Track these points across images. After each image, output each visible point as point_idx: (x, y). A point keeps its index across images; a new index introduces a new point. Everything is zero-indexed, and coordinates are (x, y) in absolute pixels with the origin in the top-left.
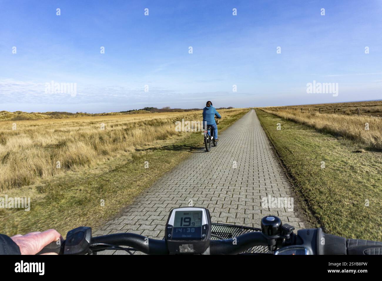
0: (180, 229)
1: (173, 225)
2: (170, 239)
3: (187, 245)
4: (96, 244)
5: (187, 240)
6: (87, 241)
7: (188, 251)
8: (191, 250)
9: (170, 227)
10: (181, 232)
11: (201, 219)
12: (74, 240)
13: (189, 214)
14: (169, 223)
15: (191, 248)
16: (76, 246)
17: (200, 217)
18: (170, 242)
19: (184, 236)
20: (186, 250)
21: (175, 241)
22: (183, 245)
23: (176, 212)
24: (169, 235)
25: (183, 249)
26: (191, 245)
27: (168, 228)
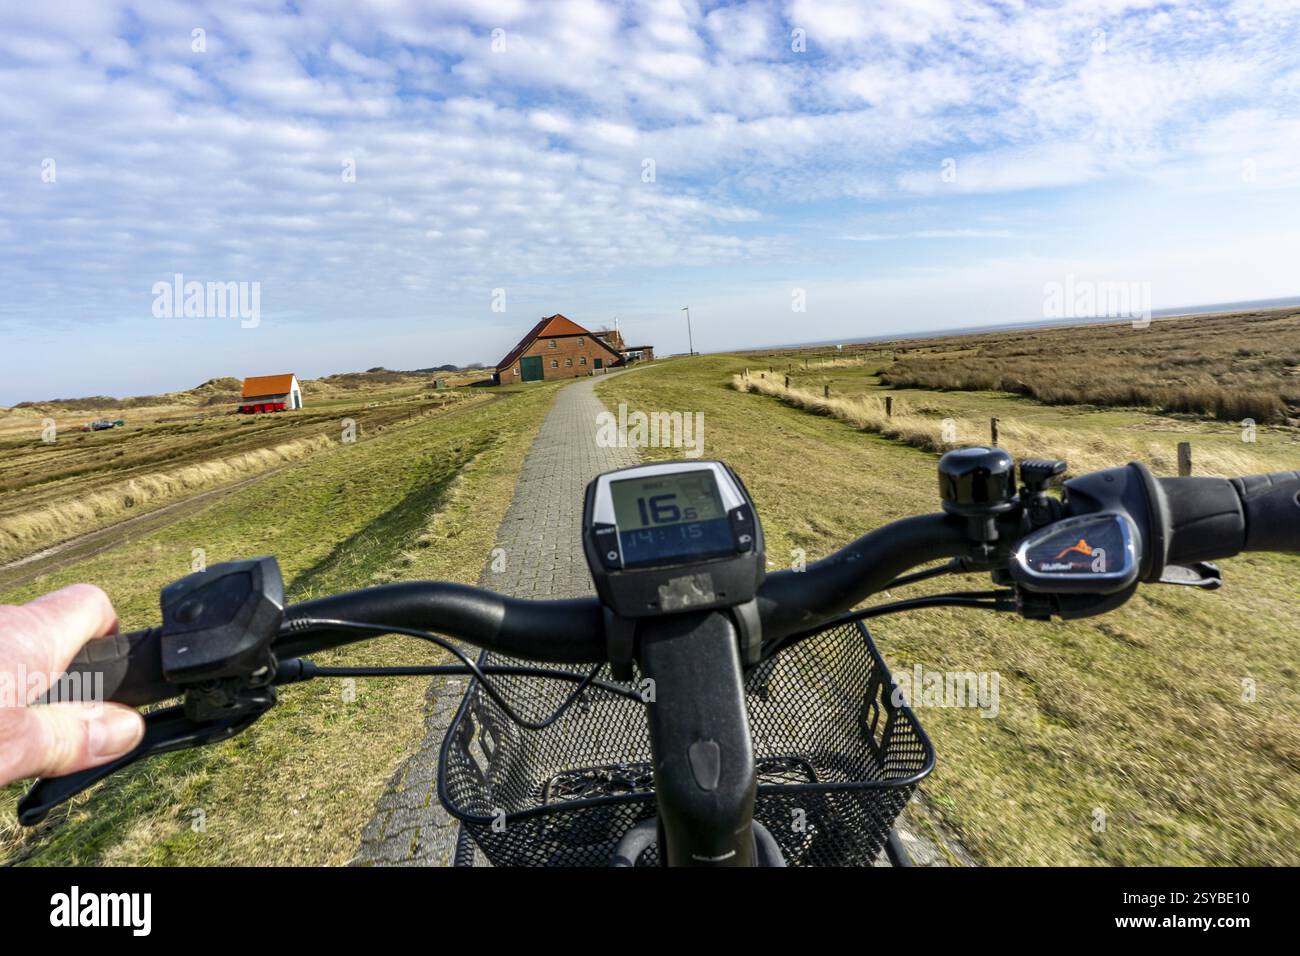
1: (612, 520)
2: (619, 569)
3: (687, 581)
4: (305, 621)
5: (687, 563)
7: (694, 598)
8: (705, 594)
9: (608, 531)
10: (651, 540)
12: (204, 611)
14: (597, 519)
15: (705, 587)
16: (220, 631)
18: (618, 577)
19: (667, 553)
20: (685, 601)
21: (639, 571)
22: (672, 582)
23: (613, 483)
24: (612, 556)
25: (674, 596)
26: (704, 577)
27: (601, 536)
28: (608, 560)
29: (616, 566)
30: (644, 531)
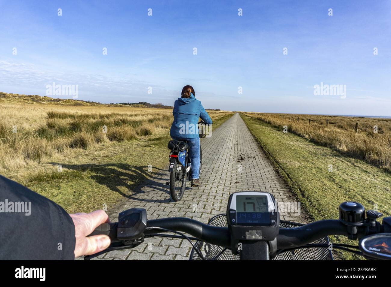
0: (244, 214)
1: (235, 209)
2: (235, 225)
3: (254, 231)
4: (151, 227)
5: (255, 226)
6: (143, 224)
7: (256, 237)
8: (259, 236)
9: (234, 212)
10: (246, 217)
11: (266, 204)
12: (128, 222)
13: (252, 198)
14: (231, 208)
15: (260, 234)
16: (131, 229)
17: (264, 202)
18: (235, 227)
19: (250, 222)
20: (253, 237)
21: (241, 226)
22: (250, 231)
23: (237, 196)
24: (233, 220)
25: (250, 235)
26: (259, 231)
27: (231, 213)
28: (232, 222)
29: (234, 223)
30: (244, 213)
